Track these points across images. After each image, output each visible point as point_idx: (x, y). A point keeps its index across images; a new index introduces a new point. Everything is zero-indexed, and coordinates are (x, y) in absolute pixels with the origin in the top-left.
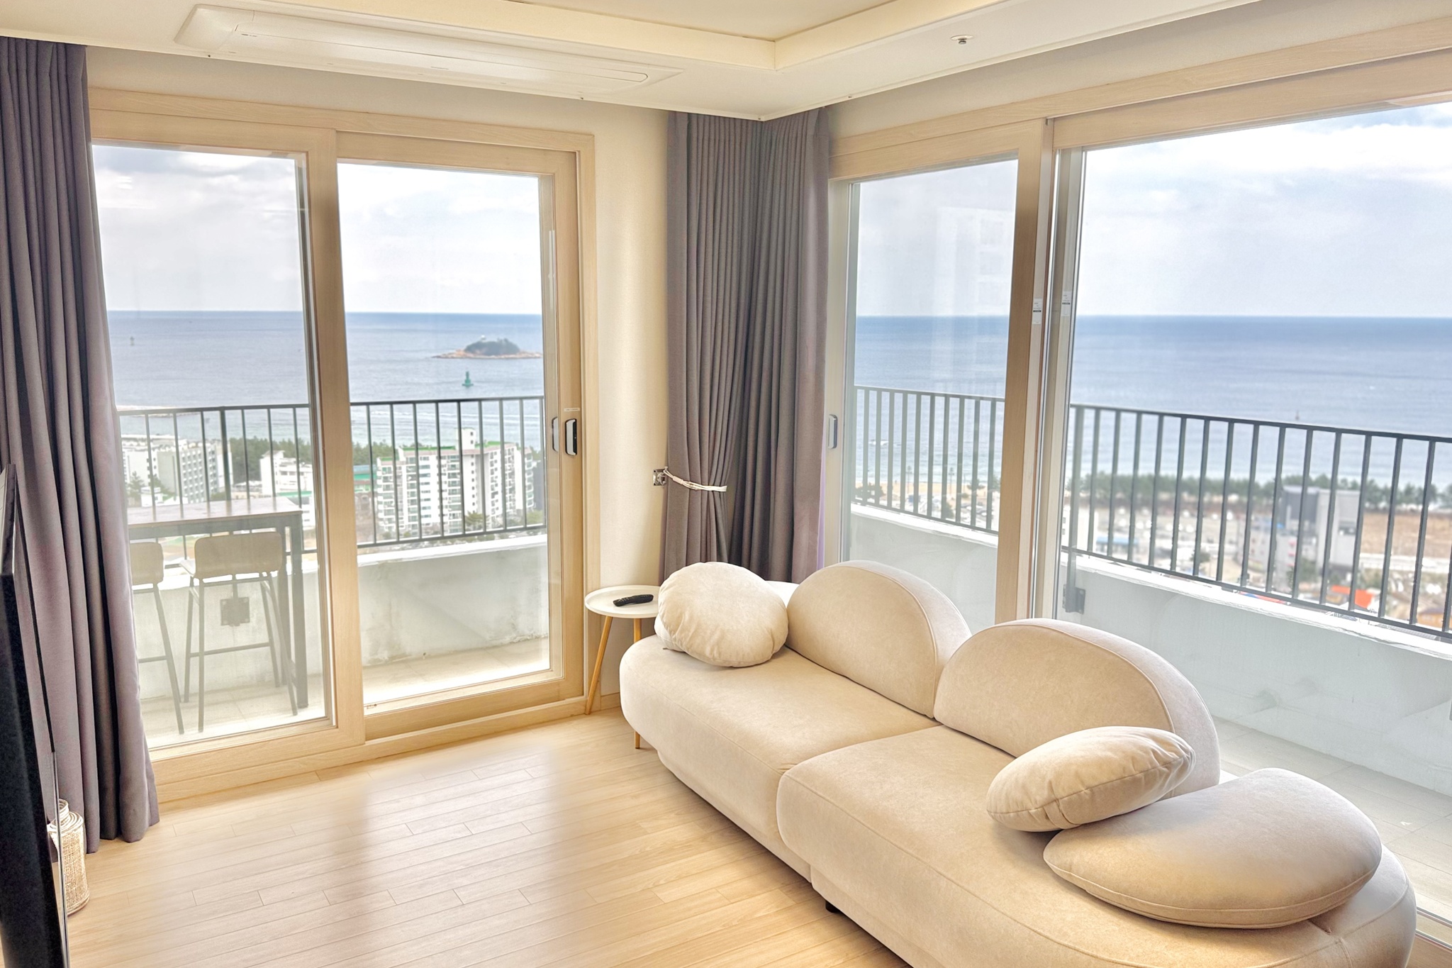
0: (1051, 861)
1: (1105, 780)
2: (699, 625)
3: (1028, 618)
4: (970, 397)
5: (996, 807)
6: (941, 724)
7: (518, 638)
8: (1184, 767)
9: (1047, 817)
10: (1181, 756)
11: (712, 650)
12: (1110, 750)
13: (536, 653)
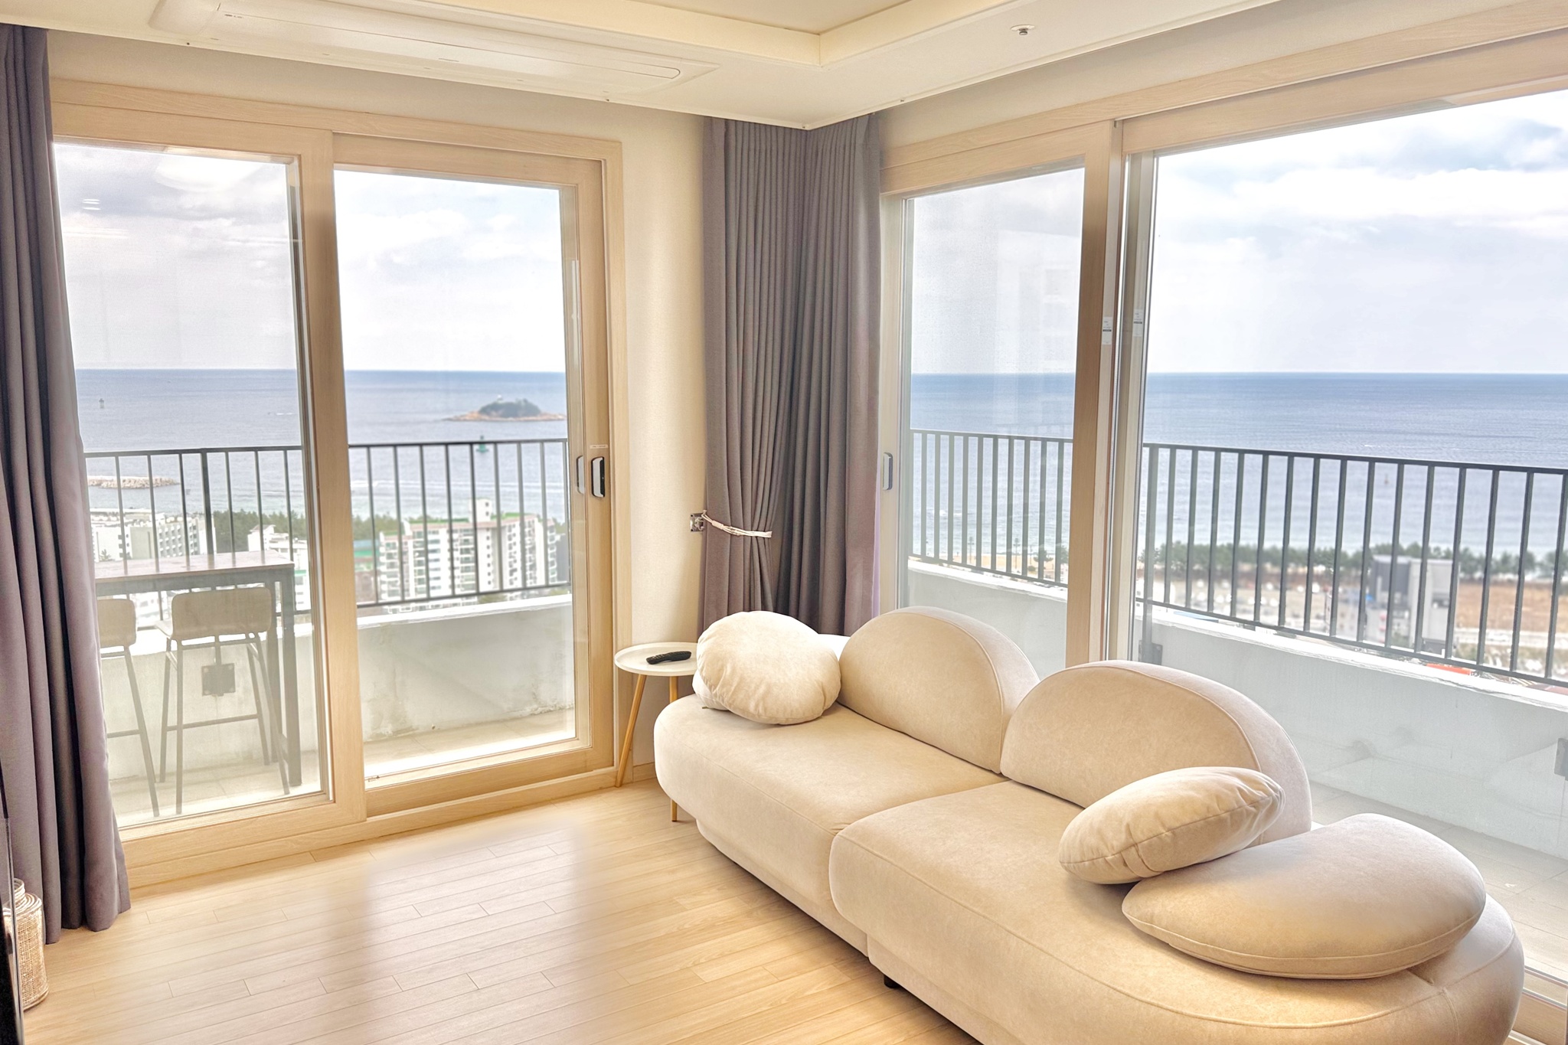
0: (1131, 913)
1: (1187, 820)
2: (742, 679)
3: (1101, 660)
4: (1036, 439)
5: (1070, 856)
6: (1008, 779)
7: (540, 709)
8: (1272, 808)
9: (1125, 864)
10: (1269, 795)
11: (757, 706)
12: (1193, 789)
13: (561, 724)
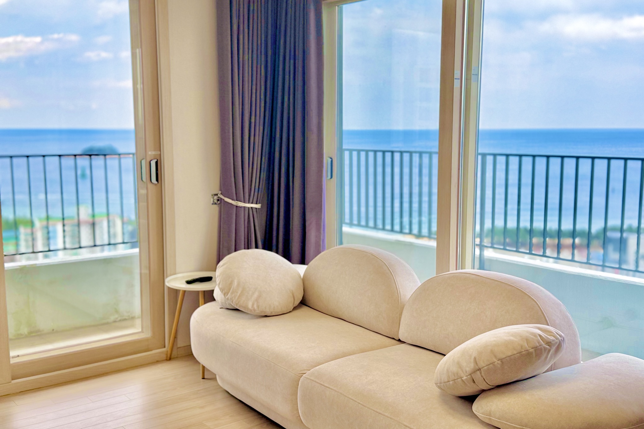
0: (478, 411)
1: (509, 354)
2: (244, 288)
3: (456, 269)
5: (441, 379)
6: (404, 342)
7: (119, 319)
8: (559, 347)
9: (474, 382)
10: (557, 339)
11: (253, 305)
12: (512, 335)
13: (133, 326)
